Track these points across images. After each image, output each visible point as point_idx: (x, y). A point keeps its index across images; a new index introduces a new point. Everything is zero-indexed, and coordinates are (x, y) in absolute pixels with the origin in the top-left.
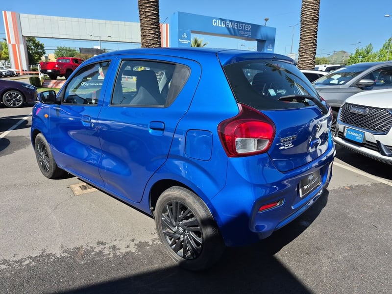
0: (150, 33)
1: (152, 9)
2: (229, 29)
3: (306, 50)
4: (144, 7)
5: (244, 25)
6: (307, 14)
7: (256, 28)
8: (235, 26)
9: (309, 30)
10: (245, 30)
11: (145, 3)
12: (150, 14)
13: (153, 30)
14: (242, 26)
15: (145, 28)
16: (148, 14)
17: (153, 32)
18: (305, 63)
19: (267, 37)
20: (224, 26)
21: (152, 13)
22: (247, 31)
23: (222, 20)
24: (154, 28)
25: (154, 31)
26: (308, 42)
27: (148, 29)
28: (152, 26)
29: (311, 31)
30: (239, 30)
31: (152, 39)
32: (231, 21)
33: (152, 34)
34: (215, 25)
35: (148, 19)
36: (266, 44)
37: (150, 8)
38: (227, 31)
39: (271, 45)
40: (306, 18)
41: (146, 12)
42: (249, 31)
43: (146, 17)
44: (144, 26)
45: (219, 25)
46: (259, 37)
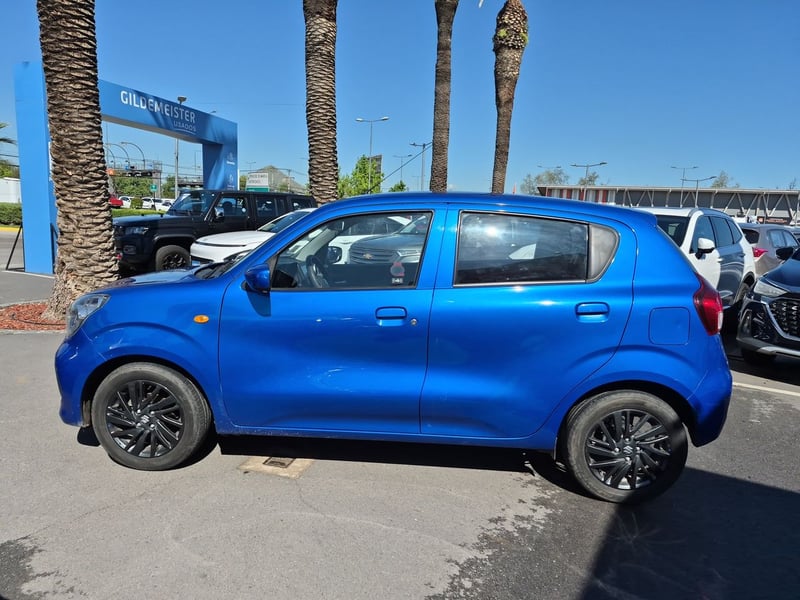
0: (81, 118)
1: (86, 65)
2: (153, 114)
3: (323, 172)
4: (65, 58)
5: (182, 110)
6: (319, 113)
7: (203, 118)
8: (166, 110)
9: (325, 139)
10: (184, 121)
11: (70, 50)
12: (82, 75)
13: (91, 110)
14: (179, 112)
15: (68, 104)
16: (76, 74)
17: (90, 116)
18: (325, 194)
19: (223, 138)
20: (145, 107)
21: (88, 74)
22: (189, 123)
23: (139, 94)
24: (91, 107)
25: (91, 113)
26: (326, 160)
27: (78, 107)
28: (87, 103)
29: (329, 141)
30: (173, 119)
31: (88, 131)
32: (156, 99)
33: (88, 119)
34: (126, 102)
35: (78, 86)
36: (224, 150)
37: (82, 63)
38: (150, 119)
39: (231, 155)
40: (319, 118)
41: (71, 69)
42: (192, 123)
43: (72, 81)
44: (66, 100)
45: (135, 105)
46: (210, 137)
